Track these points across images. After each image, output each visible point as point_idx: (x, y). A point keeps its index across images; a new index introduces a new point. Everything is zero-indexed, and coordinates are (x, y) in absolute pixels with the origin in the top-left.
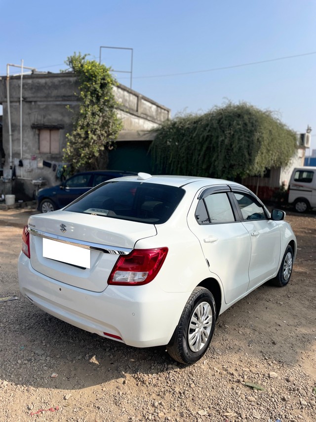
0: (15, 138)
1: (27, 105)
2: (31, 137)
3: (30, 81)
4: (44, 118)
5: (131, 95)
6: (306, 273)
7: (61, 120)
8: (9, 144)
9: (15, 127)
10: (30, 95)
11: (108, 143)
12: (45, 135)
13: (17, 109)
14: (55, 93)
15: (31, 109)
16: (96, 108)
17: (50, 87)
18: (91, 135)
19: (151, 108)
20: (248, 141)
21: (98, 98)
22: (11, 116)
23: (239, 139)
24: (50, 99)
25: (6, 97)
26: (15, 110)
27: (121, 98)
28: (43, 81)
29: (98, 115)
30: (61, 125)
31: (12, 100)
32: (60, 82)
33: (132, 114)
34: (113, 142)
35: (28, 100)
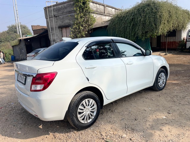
0: (53, 33)
1: (55, 18)
2: (59, 32)
3: (55, 7)
4: (63, 22)
5: (101, 6)
6: (178, 83)
7: (69, 23)
8: (51, 36)
9: (52, 29)
10: (56, 14)
11: (89, 30)
12: (64, 30)
13: (52, 21)
14: (66, 11)
15: (57, 20)
16: (82, 14)
17: (63, 8)
18: (81, 27)
19: (112, 10)
20: (154, 18)
21: (83, 9)
22: (50, 24)
23: (149, 17)
24: (64, 14)
25: (47, 16)
26: (51, 21)
27: (95, 8)
28: (60, 6)
29: (83, 18)
30: (69, 25)
31: (50, 17)
32: (67, 5)
33: (102, 15)
34: (91, 29)
35: (56, 16)
